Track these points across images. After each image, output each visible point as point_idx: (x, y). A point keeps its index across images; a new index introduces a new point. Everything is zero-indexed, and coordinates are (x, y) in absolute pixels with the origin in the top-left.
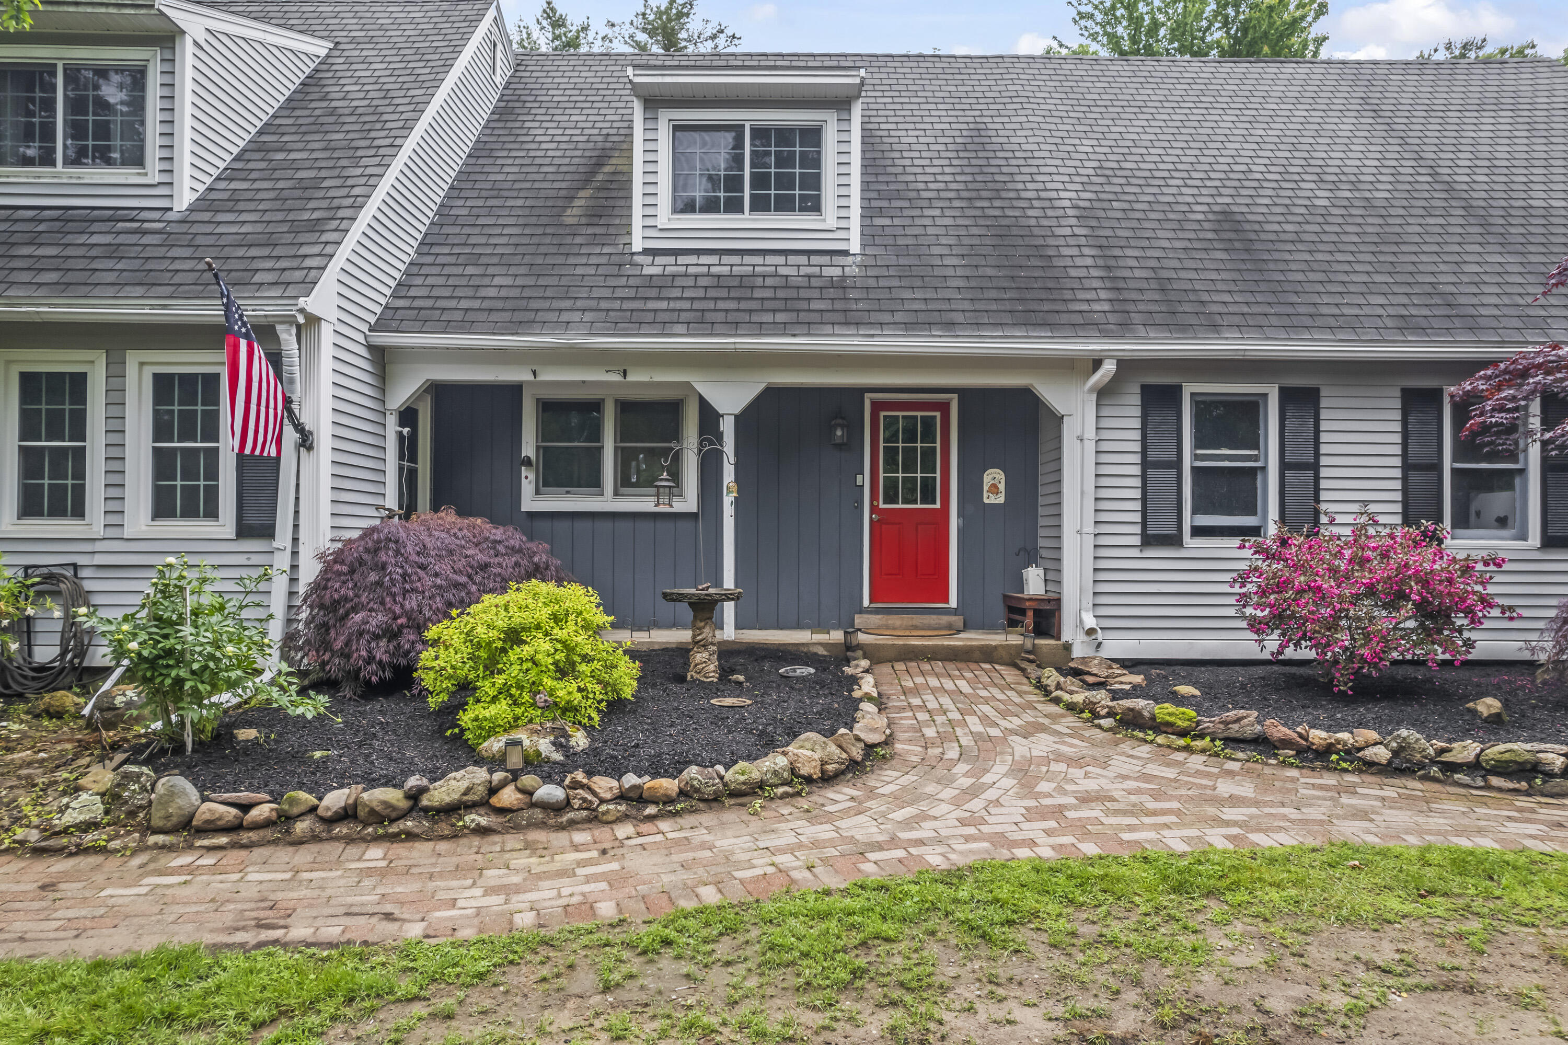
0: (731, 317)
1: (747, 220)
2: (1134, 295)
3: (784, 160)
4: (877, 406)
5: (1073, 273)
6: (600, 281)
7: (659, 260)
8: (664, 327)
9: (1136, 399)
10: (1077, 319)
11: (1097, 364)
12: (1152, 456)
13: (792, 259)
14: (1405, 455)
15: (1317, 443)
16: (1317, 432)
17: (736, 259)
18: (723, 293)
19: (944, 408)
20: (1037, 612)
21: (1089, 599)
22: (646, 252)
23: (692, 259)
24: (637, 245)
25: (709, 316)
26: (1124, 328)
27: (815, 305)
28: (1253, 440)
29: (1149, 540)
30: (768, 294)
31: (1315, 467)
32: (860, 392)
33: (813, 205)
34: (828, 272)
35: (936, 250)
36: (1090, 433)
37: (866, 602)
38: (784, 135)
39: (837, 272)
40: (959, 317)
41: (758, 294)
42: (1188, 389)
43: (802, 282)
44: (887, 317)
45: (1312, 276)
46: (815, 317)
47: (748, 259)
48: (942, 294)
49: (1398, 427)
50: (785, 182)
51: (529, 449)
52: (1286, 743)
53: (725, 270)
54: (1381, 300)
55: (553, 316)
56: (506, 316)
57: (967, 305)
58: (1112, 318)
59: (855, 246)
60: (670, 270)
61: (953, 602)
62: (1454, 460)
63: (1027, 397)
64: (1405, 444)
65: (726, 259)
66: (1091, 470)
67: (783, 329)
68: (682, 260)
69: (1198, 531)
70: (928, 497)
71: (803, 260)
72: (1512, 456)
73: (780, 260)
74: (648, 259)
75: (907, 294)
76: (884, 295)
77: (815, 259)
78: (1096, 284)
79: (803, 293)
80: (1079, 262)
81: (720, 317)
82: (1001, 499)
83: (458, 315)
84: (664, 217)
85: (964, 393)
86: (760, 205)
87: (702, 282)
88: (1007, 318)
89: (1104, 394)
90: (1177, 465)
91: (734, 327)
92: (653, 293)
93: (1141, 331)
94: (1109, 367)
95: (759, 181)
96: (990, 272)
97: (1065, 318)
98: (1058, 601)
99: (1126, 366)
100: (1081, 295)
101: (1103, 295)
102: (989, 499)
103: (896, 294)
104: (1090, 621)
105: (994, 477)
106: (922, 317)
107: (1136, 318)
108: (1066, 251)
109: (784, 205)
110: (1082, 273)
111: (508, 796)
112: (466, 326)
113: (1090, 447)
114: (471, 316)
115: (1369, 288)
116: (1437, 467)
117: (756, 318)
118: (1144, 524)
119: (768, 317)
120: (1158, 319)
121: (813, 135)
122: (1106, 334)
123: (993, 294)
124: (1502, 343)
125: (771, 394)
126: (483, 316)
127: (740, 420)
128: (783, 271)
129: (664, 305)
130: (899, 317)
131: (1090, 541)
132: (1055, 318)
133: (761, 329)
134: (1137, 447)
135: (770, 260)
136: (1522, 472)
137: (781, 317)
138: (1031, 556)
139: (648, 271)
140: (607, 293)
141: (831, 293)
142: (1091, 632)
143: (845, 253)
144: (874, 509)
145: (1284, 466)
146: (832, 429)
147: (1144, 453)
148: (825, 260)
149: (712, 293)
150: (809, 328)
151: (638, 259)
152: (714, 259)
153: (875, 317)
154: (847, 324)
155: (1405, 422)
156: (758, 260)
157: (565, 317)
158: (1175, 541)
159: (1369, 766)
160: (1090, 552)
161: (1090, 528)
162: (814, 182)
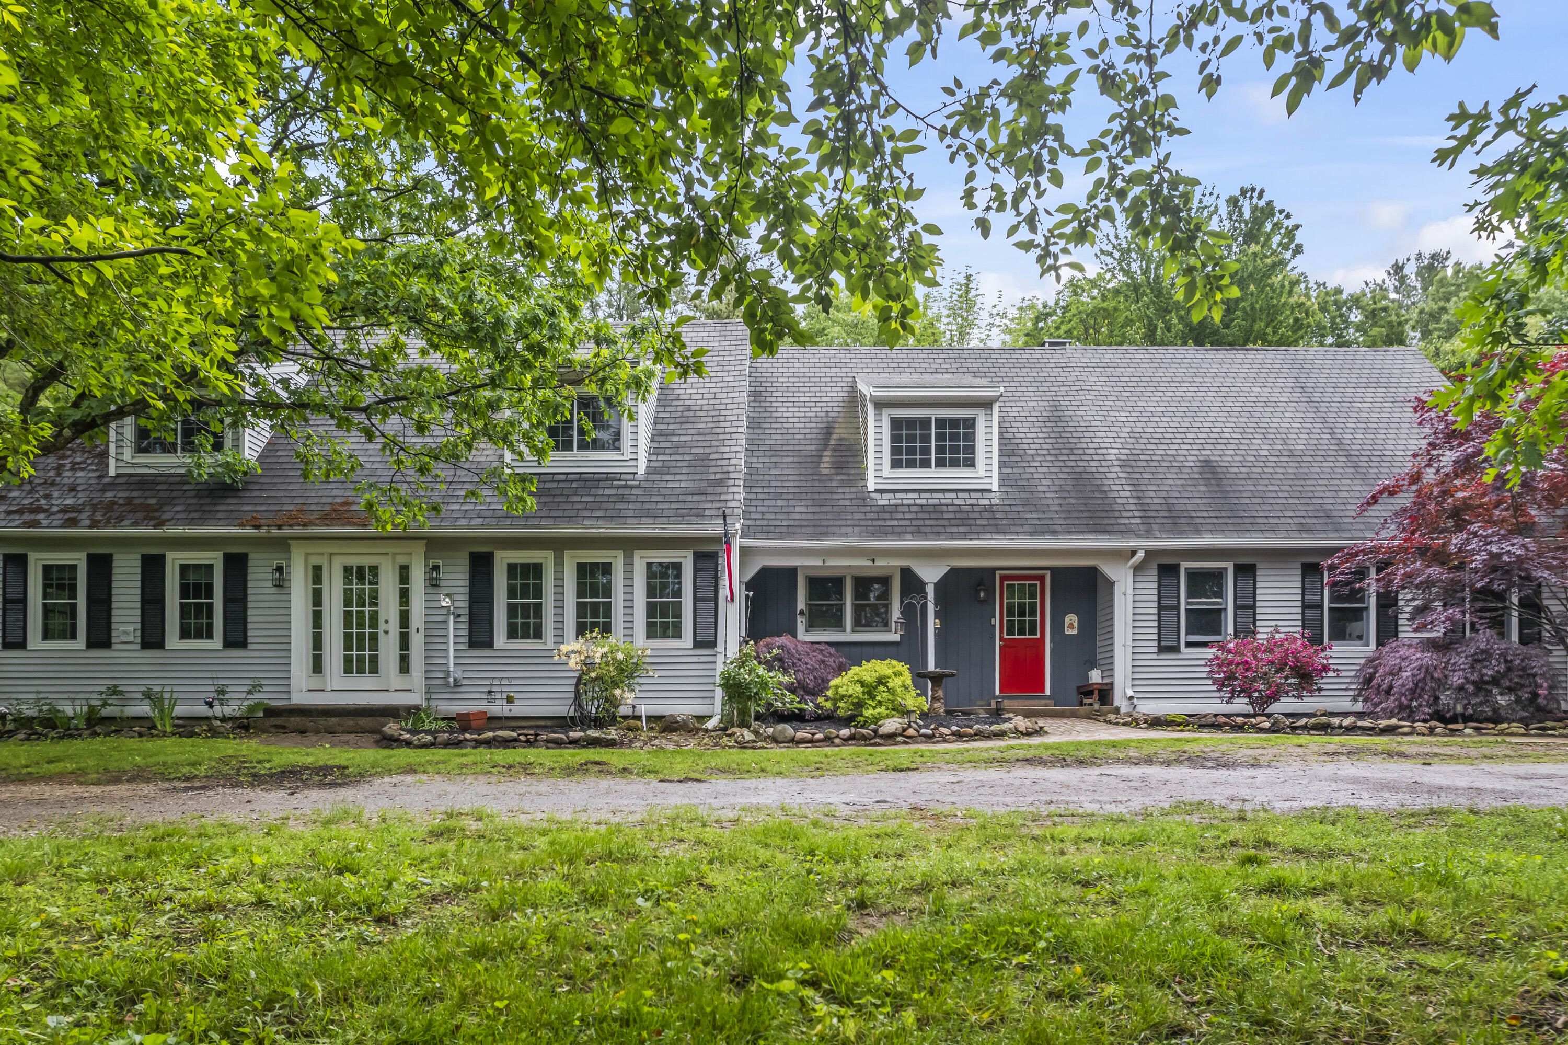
0: (935, 529)
1: (933, 472)
2: (1153, 514)
3: (954, 437)
4: (1003, 578)
5: (1119, 501)
6: (855, 509)
7: (885, 496)
8: (899, 535)
9: (1155, 572)
10: (1123, 528)
11: (1134, 553)
12: (1164, 603)
13: (960, 495)
14: (1303, 600)
15: (1255, 594)
16: (1255, 588)
17: (928, 495)
18: (926, 516)
19: (1042, 579)
20: (1100, 691)
21: (1129, 682)
22: (876, 491)
23: (903, 495)
24: (871, 487)
25: (923, 529)
26: (1148, 533)
27: (979, 522)
28: (1220, 594)
29: (1162, 649)
30: (951, 516)
31: (1253, 607)
32: (993, 570)
33: (970, 463)
34: (982, 502)
35: (1041, 488)
36: (1130, 591)
37: (997, 693)
38: (954, 423)
39: (986, 502)
40: (1059, 528)
41: (946, 516)
42: (1184, 565)
43: (968, 508)
44: (1019, 529)
45: (1255, 500)
46: (980, 529)
47: (935, 495)
48: (1048, 515)
49: (1299, 585)
50: (955, 450)
51: (801, 605)
52: (1226, 724)
53: (924, 502)
54: (1291, 514)
55: (837, 530)
56: (810, 530)
57: (1061, 521)
58: (1142, 527)
59: (995, 487)
60: (893, 502)
61: (1048, 692)
62: (1331, 602)
63: (1093, 572)
64: (1303, 594)
65: (923, 495)
66: (1130, 611)
67: (964, 536)
68: (898, 496)
69: (1189, 644)
70: (1033, 631)
71: (966, 495)
72: (1362, 600)
73: (953, 495)
74: (877, 496)
75: (1028, 515)
76: (1015, 516)
77: (973, 495)
78: (1133, 507)
79: (971, 515)
80: (1122, 494)
81: (928, 529)
82: (1075, 632)
83: (784, 530)
84: (887, 471)
85: (1054, 570)
86: (940, 463)
87: (913, 509)
88: (1084, 529)
89: (1138, 569)
90: (1177, 608)
91: (938, 535)
92: (887, 516)
93: (1158, 535)
94: (1141, 555)
95: (940, 450)
96: (1073, 501)
97: (1116, 528)
98: (1112, 684)
99: (1150, 553)
100: (1125, 514)
101: (1137, 514)
102: (1068, 632)
103: (1023, 515)
104: (1130, 693)
105: (1071, 620)
106: (1039, 529)
107: (1155, 527)
108: (1114, 488)
109: (954, 463)
110: (1124, 501)
111: (911, 732)
112: (790, 535)
113: (1130, 598)
114: (791, 530)
115: (1286, 507)
116: (1321, 607)
117: (948, 530)
118: (1159, 640)
119: (954, 530)
120: (1167, 527)
121: (970, 423)
122: (1139, 537)
123: (1076, 515)
124: (1352, 539)
125: (954, 572)
126: (798, 530)
127: (937, 586)
128: (957, 502)
129: (895, 523)
130: (1026, 528)
131: (1130, 650)
132: (1109, 528)
133: (953, 536)
134: (1155, 598)
135: (948, 495)
136: (1367, 608)
137: (962, 529)
138: (1093, 665)
139: (881, 503)
140: (861, 516)
141: (986, 515)
142: (1131, 698)
143: (990, 491)
144: (1001, 639)
145: (1237, 607)
146: (978, 592)
147: (1159, 601)
148: (979, 495)
149: (920, 516)
150: (978, 534)
151: (873, 495)
152: (915, 495)
153: (1013, 528)
154: (998, 533)
155: (1303, 582)
156: (940, 495)
157: (844, 530)
158: (1175, 649)
159: (1261, 730)
160: (1130, 656)
161: (1130, 643)
162: (971, 449)
